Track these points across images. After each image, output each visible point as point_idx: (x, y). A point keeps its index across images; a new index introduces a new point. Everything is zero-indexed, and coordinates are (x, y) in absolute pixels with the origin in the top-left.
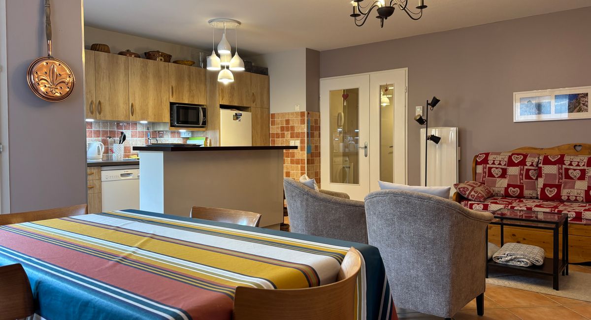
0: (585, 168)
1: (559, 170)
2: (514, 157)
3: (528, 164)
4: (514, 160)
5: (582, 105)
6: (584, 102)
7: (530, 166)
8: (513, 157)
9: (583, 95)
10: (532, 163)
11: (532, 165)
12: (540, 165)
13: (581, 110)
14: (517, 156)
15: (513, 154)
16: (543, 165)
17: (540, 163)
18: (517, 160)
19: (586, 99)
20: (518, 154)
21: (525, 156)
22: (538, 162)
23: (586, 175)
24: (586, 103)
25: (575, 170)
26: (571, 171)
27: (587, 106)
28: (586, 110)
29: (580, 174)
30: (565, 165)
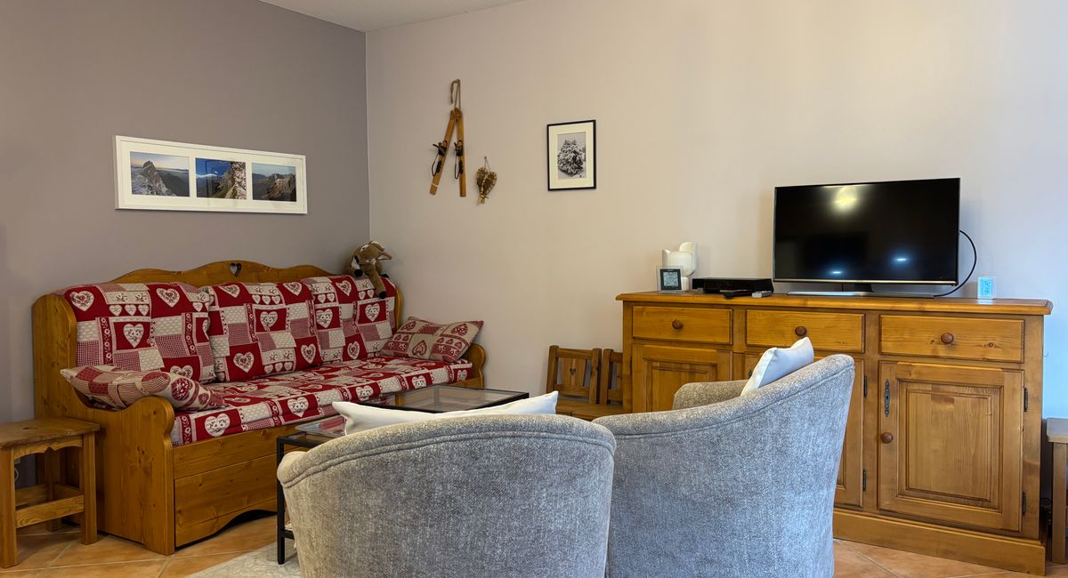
0: (283, 306)
2: (161, 294)
3: (197, 306)
4: (167, 302)
5: (237, 185)
6: (239, 180)
7: (201, 311)
8: (158, 294)
9: (237, 166)
10: (204, 304)
11: (204, 309)
13: (236, 194)
14: (165, 291)
15: (154, 287)
16: (220, 306)
18: (171, 301)
19: (243, 175)
21: (179, 290)
23: (287, 319)
24: (243, 182)
25: (269, 312)
26: (263, 315)
27: (244, 188)
28: (244, 196)
29: (276, 319)
30: (255, 303)
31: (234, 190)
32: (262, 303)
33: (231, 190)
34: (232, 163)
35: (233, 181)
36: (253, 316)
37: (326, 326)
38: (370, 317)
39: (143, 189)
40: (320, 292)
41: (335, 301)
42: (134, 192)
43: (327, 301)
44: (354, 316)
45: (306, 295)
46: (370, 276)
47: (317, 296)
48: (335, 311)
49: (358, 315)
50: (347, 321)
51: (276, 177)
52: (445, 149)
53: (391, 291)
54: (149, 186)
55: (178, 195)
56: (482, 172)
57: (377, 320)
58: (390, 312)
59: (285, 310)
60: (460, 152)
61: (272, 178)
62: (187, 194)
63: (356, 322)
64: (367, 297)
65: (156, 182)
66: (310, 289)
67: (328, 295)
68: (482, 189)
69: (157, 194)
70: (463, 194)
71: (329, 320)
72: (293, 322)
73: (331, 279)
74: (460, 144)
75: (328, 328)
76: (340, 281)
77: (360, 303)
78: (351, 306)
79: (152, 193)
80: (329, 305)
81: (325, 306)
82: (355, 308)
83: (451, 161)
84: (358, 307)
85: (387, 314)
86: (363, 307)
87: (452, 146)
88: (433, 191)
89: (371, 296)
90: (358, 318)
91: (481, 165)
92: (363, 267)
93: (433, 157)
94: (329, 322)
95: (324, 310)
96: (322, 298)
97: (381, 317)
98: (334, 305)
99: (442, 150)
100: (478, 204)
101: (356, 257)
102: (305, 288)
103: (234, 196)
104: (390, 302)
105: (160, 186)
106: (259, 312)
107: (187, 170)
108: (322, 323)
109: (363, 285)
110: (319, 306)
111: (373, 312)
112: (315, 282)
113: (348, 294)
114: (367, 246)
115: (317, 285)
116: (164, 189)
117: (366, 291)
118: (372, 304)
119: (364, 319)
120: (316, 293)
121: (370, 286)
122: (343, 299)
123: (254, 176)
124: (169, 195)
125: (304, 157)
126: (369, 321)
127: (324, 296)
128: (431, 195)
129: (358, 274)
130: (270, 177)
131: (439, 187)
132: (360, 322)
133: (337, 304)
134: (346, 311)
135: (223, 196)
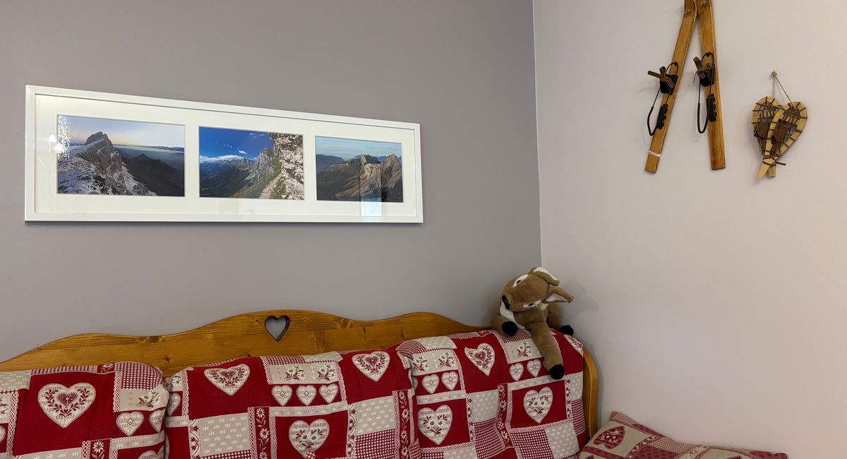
0: (343, 406)
1: (258, 430)
2: (50, 397)
3: (128, 423)
4: (53, 415)
5: (286, 175)
6: (290, 166)
7: (137, 433)
8: (42, 399)
9: (287, 141)
10: (147, 414)
11: (145, 429)
12: (183, 421)
13: (283, 191)
14: (63, 390)
15: (38, 382)
16: (192, 417)
17: (178, 412)
18: (66, 413)
19: (298, 157)
20: (68, 379)
21: (104, 385)
22: (170, 402)
23: (350, 433)
24: (298, 170)
25: (309, 420)
26: (295, 429)
27: (300, 179)
28: (299, 195)
29: (326, 434)
30: (277, 404)
31: (279, 183)
32: (294, 401)
33: (273, 184)
34: (275, 136)
35: (278, 168)
36: (271, 435)
37: (438, 440)
38: (533, 415)
39: (83, 184)
40: (427, 370)
41: (458, 387)
42: (62, 189)
43: (442, 388)
44: (503, 414)
45: (397, 379)
46: (534, 335)
47: (420, 378)
48: (459, 408)
49: (510, 411)
50: (484, 426)
51: (364, 161)
52: (675, 78)
53: (575, 362)
54: (98, 178)
55: (159, 194)
56: (767, 107)
57: (547, 420)
58: (574, 403)
59: (344, 414)
60: (707, 77)
61: (356, 163)
62: (178, 190)
63: (508, 425)
64: (526, 375)
65: (114, 170)
66: (406, 366)
67: (445, 376)
68: (769, 145)
69: (115, 192)
70: (717, 162)
71: (446, 427)
72: (362, 440)
73: (455, 341)
74: (708, 60)
75: (444, 443)
76: (474, 343)
77: (512, 387)
78: (493, 395)
79: (104, 191)
80: (445, 396)
81: (436, 398)
82: (503, 397)
83: (688, 99)
84: (510, 395)
85: (568, 406)
86: (519, 395)
87: (690, 68)
88: (652, 166)
89: (535, 373)
90: (509, 417)
91: (763, 91)
92: (520, 316)
93: (650, 100)
94: (444, 433)
95: (434, 407)
96: (430, 384)
97: (557, 413)
98: (455, 395)
99: (668, 83)
100: (757, 180)
101: (504, 298)
102: (395, 363)
103: (279, 193)
104: (574, 385)
105: (121, 177)
106: (284, 424)
107: (182, 149)
108: (430, 435)
109: (518, 350)
110: (424, 400)
111: (538, 404)
112: (422, 350)
113: (487, 372)
114: (525, 277)
115: (424, 356)
116: (131, 183)
117: (525, 363)
118: (538, 389)
119: (521, 418)
120: (419, 373)
121: (533, 353)
122: (474, 380)
123: (320, 159)
124: (139, 194)
125: (417, 127)
126: (532, 422)
127: (436, 378)
128: (648, 176)
129: (510, 330)
130: (352, 162)
131: (664, 157)
132: (514, 425)
133: (462, 394)
134: (483, 405)
135: (256, 195)
